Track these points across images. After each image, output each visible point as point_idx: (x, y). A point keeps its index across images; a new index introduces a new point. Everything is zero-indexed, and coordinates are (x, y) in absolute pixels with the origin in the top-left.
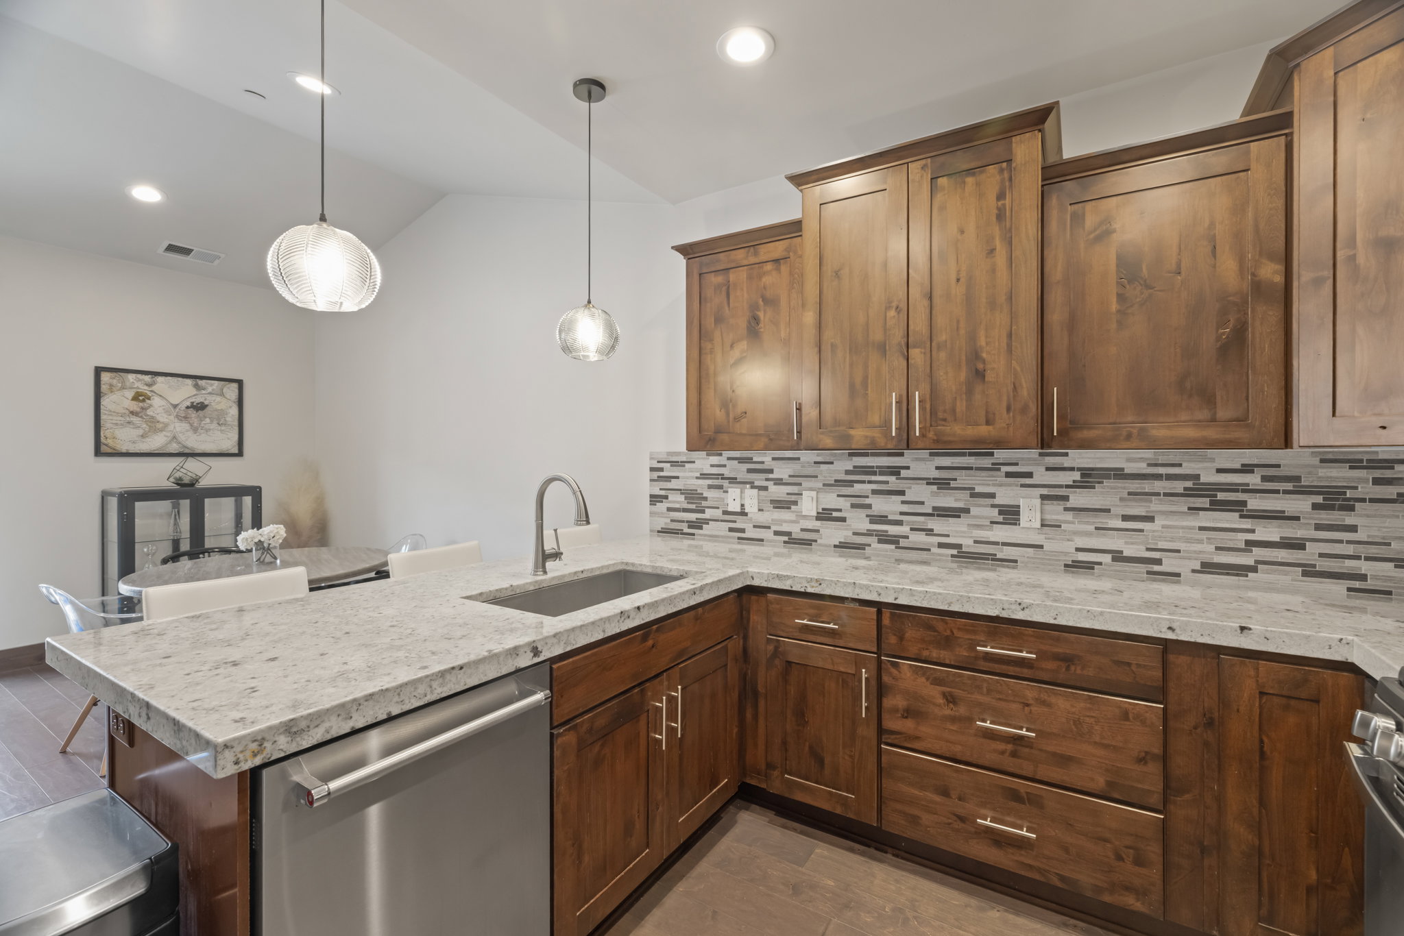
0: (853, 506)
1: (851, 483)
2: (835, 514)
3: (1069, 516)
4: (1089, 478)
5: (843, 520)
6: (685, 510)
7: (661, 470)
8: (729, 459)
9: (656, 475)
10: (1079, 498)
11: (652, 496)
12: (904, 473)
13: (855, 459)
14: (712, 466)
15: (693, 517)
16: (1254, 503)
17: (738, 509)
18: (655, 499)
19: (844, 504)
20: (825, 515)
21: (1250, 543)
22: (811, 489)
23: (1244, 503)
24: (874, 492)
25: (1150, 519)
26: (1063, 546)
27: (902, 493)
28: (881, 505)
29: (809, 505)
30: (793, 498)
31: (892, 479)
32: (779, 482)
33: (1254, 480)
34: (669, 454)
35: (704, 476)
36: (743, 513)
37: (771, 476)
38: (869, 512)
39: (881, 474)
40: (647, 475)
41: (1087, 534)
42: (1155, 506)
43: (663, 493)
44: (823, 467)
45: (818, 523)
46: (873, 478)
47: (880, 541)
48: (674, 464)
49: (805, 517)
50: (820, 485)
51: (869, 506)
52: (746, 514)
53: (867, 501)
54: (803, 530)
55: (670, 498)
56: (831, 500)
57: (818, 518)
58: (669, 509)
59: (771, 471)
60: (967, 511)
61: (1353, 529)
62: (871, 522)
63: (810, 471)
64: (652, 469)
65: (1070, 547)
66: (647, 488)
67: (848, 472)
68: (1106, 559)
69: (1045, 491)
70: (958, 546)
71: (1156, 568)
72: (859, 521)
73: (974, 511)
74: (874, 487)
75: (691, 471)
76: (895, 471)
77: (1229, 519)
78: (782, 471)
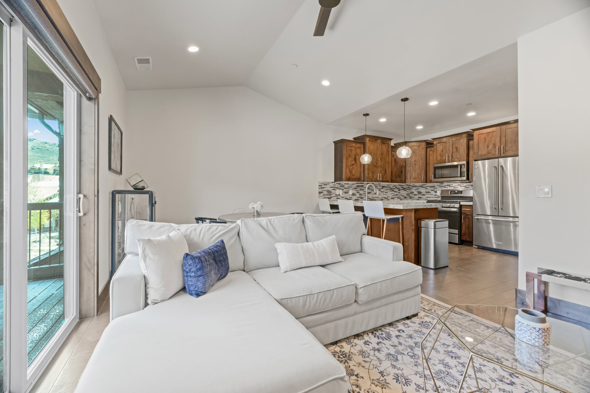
0: (357, 192)
1: (356, 188)
2: (355, 194)
3: (381, 193)
4: (383, 187)
5: (356, 195)
6: (327, 195)
7: (322, 186)
8: (337, 183)
9: (320, 187)
10: (382, 190)
11: (319, 192)
12: (364, 187)
13: (357, 184)
14: (333, 185)
15: (329, 196)
16: (395, 190)
17: (339, 194)
18: (320, 193)
19: (356, 192)
20: (353, 194)
21: (394, 195)
22: (351, 190)
23: (394, 190)
24: (360, 190)
25: (387, 193)
26: (380, 197)
27: (363, 190)
28: (361, 192)
29: (351, 192)
30: (348, 191)
31: (362, 187)
32: (345, 188)
33: (394, 187)
34: (324, 182)
35: (331, 187)
36: (339, 195)
37: (344, 187)
38: (359, 193)
39: (361, 187)
40: (318, 187)
41: (382, 195)
42: (388, 191)
43: (322, 191)
44: (353, 185)
45: (352, 196)
46: (360, 187)
47: (361, 198)
48: (325, 184)
49: (350, 195)
50: (352, 189)
51: (359, 192)
52: (340, 195)
53: (359, 191)
54: (350, 197)
55: (324, 192)
56: (354, 192)
57: (352, 195)
58: (323, 195)
59: (344, 186)
60: (371, 192)
61: (400, 193)
62: (360, 195)
63: (350, 186)
64: (319, 186)
65: (381, 197)
66: (317, 190)
67: (356, 186)
68: (384, 198)
69: (379, 189)
70: (370, 198)
71: (388, 199)
72: (358, 195)
73: (372, 192)
74: (360, 189)
75: (329, 186)
76: (362, 186)
77: (393, 192)
78: (346, 186)
